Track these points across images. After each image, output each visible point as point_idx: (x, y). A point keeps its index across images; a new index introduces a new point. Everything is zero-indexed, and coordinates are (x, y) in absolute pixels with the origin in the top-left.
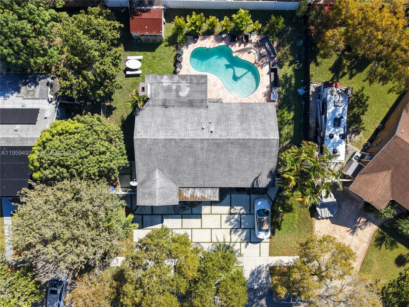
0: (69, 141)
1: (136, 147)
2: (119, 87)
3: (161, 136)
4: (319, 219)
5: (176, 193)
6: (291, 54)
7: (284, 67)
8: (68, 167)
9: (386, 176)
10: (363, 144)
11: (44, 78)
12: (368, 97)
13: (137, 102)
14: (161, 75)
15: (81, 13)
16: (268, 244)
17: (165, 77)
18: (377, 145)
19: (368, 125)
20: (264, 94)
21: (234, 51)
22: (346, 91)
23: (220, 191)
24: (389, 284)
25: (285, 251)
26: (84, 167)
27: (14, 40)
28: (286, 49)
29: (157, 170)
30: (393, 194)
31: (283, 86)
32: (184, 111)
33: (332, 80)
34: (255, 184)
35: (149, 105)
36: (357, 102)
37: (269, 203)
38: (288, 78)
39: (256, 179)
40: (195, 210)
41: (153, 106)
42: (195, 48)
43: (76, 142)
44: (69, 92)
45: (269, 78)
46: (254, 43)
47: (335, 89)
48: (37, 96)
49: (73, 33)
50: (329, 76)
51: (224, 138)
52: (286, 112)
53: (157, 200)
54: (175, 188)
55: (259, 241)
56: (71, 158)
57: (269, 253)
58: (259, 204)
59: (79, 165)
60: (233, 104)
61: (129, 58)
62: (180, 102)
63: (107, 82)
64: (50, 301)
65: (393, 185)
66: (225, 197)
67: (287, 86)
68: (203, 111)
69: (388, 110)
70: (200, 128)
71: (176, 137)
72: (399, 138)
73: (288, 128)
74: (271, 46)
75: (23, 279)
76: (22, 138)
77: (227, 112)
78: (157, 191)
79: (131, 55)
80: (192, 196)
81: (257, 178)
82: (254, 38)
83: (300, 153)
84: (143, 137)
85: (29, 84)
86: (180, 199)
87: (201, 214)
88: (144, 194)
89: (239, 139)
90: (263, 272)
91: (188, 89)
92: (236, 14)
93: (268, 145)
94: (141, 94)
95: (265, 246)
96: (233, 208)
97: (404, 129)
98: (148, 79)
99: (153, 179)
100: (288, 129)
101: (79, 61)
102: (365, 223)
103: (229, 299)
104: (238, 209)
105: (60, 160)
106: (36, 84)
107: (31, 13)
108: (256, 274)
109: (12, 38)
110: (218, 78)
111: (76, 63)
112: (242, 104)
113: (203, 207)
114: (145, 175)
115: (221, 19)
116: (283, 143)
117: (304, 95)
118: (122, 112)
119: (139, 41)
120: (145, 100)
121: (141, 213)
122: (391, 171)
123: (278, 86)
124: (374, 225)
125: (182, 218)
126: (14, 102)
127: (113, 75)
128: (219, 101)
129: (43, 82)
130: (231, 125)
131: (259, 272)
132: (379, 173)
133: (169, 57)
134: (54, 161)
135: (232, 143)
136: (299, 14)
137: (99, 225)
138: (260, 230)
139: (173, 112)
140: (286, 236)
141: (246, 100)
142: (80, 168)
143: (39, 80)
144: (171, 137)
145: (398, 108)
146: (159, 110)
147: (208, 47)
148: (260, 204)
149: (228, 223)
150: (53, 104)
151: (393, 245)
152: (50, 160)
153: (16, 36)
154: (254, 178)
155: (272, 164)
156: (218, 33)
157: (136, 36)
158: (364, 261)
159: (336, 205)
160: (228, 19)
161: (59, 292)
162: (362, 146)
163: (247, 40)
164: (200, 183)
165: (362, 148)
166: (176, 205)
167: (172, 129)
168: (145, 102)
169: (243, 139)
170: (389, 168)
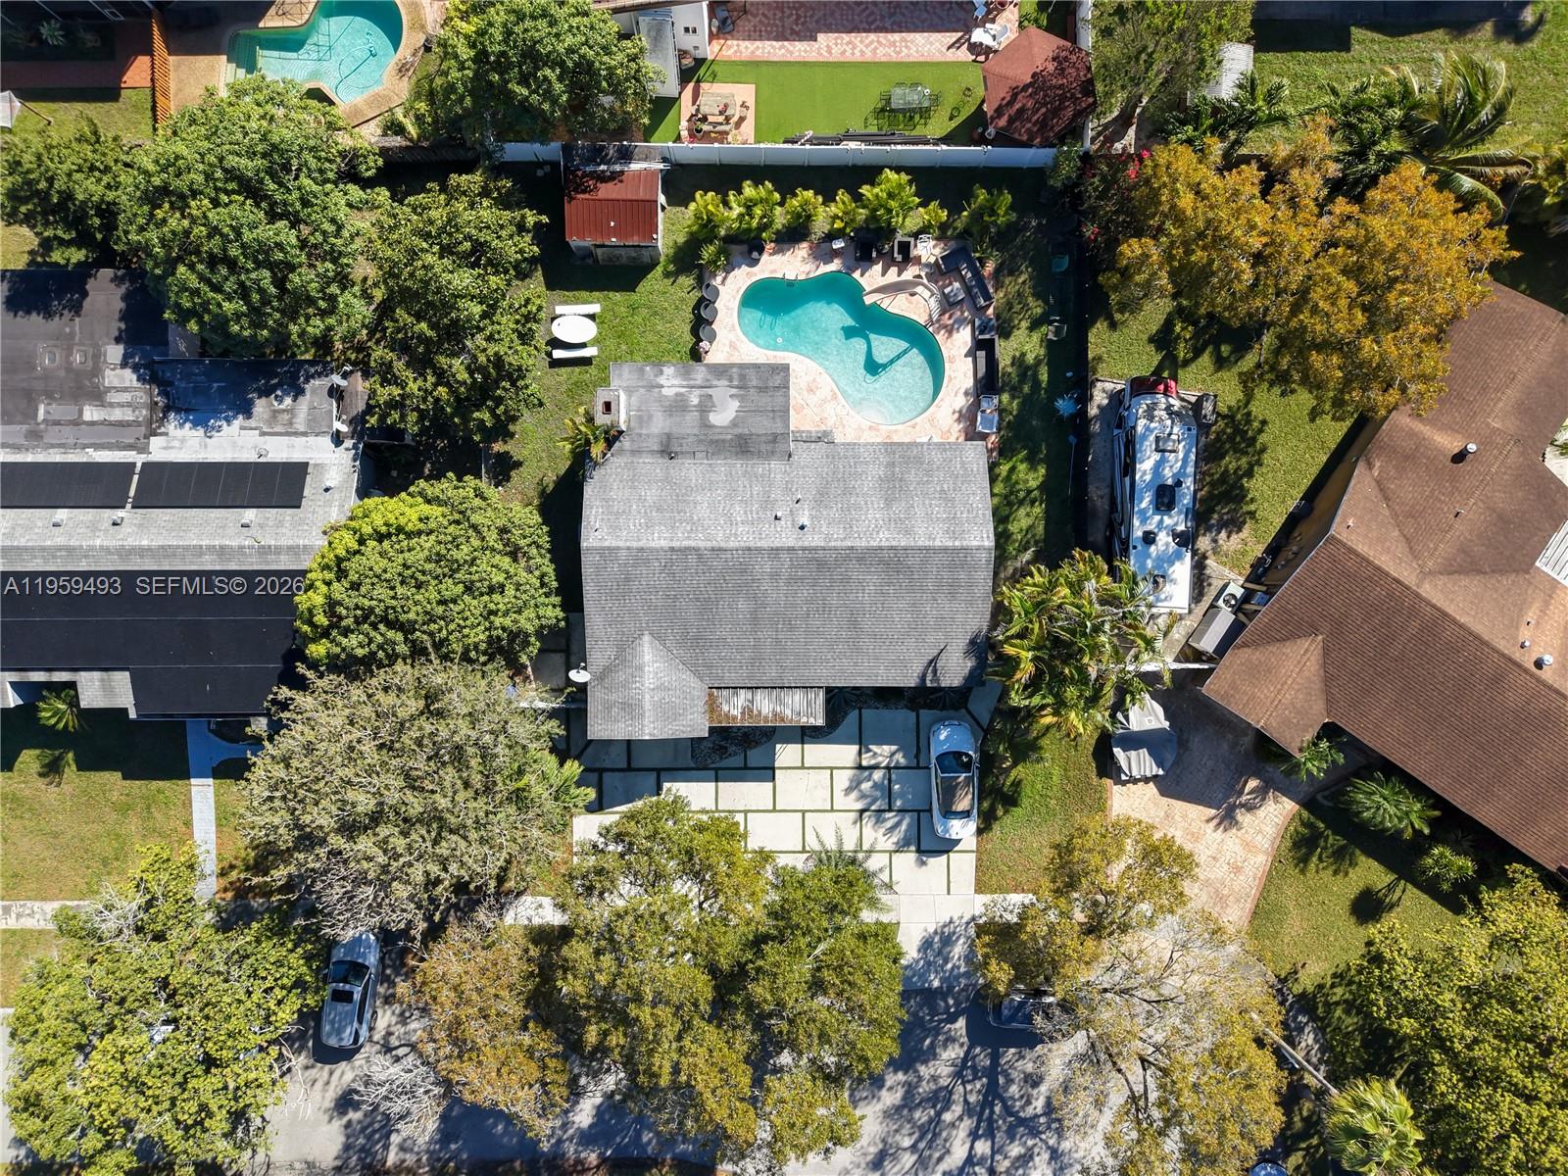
0: (410, 557)
1: (587, 571)
2: (536, 402)
3: (659, 539)
4: (1124, 783)
5: (701, 705)
6: (1037, 295)
7: (1016, 332)
8: (407, 628)
9: (1307, 651)
10: (1250, 559)
11: (320, 375)
12: (1264, 422)
13: (588, 443)
14: (659, 364)
15: (430, 191)
16: (971, 859)
17: (669, 371)
18: (1288, 561)
19: (1266, 505)
20: (957, 415)
21: (868, 289)
22: (1197, 406)
23: (828, 701)
24: (1334, 975)
25: (1023, 879)
26: (452, 627)
27: (253, 276)
28: (1020, 280)
29: (646, 638)
30: (1330, 702)
31: (1014, 391)
32: (726, 468)
33: (1157, 371)
34: (929, 677)
35: (621, 451)
36: (1231, 438)
37: (974, 734)
38: (1028, 368)
39: (931, 661)
40: (755, 756)
41: (634, 452)
42: (754, 279)
43: (428, 560)
44: (396, 416)
45: (971, 366)
46: (928, 265)
47: (1163, 400)
48: (300, 424)
49: (413, 254)
50: (1147, 361)
51: (839, 544)
52: (1022, 467)
53: (646, 722)
54: (697, 689)
55: (947, 846)
56: (416, 603)
57: (977, 884)
58: (942, 737)
59: (435, 622)
60: (865, 445)
61: (559, 310)
62: (712, 442)
63: (504, 388)
64: (332, 1023)
65: (1328, 680)
66: (844, 717)
67: (1026, 389)
68: (776, 465)
69: (1325, 459)
70: (770, 515)
71: (699, 541)
72: (1340, 541)
73: (1028, 515)
74: (977, 274)
75: (271, 944)
76: (263, 547)
77: (848, 469)
78: (647, 696)
79: (565, 303)
80: (747, 711)
81: (933, 662)
82: (928, 250)
83: (1053, 585)
84: (607, 544)
85: (279, 393)
86: (711, 719)
87: (773, 769)
88: (608, 707)
89: (881, 548)
90: (958, 938)
91: (735, 404)
92: (873, 184)
93: (963, 565)
94: (601, 419)
95: (963, 863)
96: (869, 751)
97: (1355, 516)
98: (620, 376)
99: (636, 662)
100: (1027, 519)
101: (430, 333)
102: (1262, 793)
103: (850, 984)
104: (883, 753)
105: (387, 608)
106: (299, 392)
107: (305, 203)
108: (938, 944)
109: (248, 271)
110: (821, 370)
111: (422, 338)
112: (890, 447)
113: (778, 746)
114: (611, 653)
115: (829, 199)
116: (1016, 558)
117: (1073, 417)
118: (539, 468)
119: (590, 261)
120: (612, 437)
121: (597, 765)
122: (1320, 638)
123: (998, 391)
124: (1284, 799)
125: (717, 781)
126: (234, 445)
127: (520, 369)
128: (823, 438)
129: (317, 387)
130: (858, 508)
131: (947, 940)
132: (1288, 643)
133: (677, 308)
134: (371, 609)
135: (861, 560)
136: (1056, 183)
137: (495, 783)
138: (948, 813)
139: (690, 470)
140: (1026, 832)
141: (903, 435)
142: (440, 630)
143: (307, 381)
144: (686, 543)
145: (1351, 456)
146: (652, 466)
147: (790, 276)
148: (946, 737)
149: (854, 795)
150: (347, 449)
151: (1341, 859)
152: (363, 609)
153: (259, 265)
154: (925, 662)
155: (976, 619)
156: (820, 234)
157: (579, 248)
158: (1257, 906)
159: (1170, 741)
160: (847, 198)
161: (357, 997)
162: (1248, 566)
163: (906, 257)
164: (771, 674)
165: (1249, 570)
166: (701, 739)
167: (690, 521)
168: (610, 442)
169: (891, 548)
170: (1313, 630)
